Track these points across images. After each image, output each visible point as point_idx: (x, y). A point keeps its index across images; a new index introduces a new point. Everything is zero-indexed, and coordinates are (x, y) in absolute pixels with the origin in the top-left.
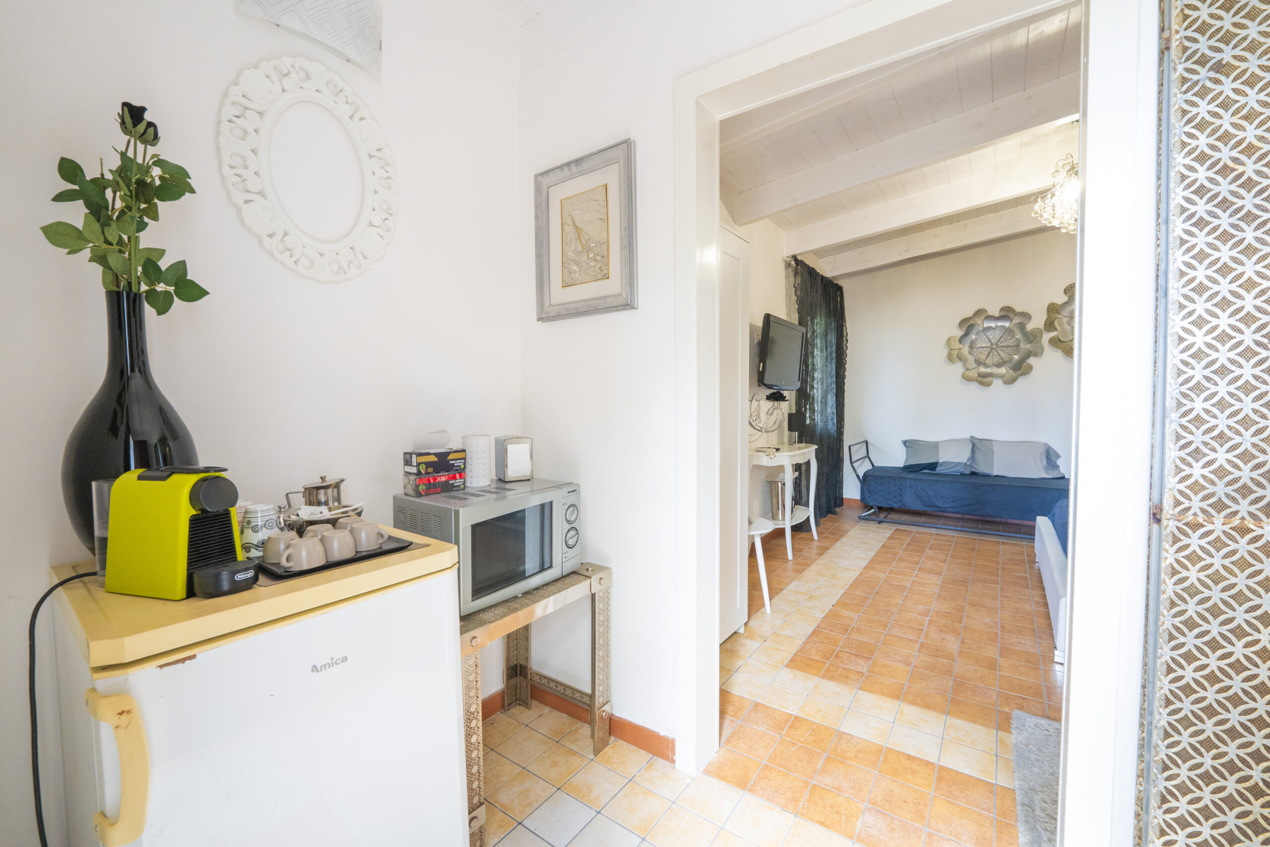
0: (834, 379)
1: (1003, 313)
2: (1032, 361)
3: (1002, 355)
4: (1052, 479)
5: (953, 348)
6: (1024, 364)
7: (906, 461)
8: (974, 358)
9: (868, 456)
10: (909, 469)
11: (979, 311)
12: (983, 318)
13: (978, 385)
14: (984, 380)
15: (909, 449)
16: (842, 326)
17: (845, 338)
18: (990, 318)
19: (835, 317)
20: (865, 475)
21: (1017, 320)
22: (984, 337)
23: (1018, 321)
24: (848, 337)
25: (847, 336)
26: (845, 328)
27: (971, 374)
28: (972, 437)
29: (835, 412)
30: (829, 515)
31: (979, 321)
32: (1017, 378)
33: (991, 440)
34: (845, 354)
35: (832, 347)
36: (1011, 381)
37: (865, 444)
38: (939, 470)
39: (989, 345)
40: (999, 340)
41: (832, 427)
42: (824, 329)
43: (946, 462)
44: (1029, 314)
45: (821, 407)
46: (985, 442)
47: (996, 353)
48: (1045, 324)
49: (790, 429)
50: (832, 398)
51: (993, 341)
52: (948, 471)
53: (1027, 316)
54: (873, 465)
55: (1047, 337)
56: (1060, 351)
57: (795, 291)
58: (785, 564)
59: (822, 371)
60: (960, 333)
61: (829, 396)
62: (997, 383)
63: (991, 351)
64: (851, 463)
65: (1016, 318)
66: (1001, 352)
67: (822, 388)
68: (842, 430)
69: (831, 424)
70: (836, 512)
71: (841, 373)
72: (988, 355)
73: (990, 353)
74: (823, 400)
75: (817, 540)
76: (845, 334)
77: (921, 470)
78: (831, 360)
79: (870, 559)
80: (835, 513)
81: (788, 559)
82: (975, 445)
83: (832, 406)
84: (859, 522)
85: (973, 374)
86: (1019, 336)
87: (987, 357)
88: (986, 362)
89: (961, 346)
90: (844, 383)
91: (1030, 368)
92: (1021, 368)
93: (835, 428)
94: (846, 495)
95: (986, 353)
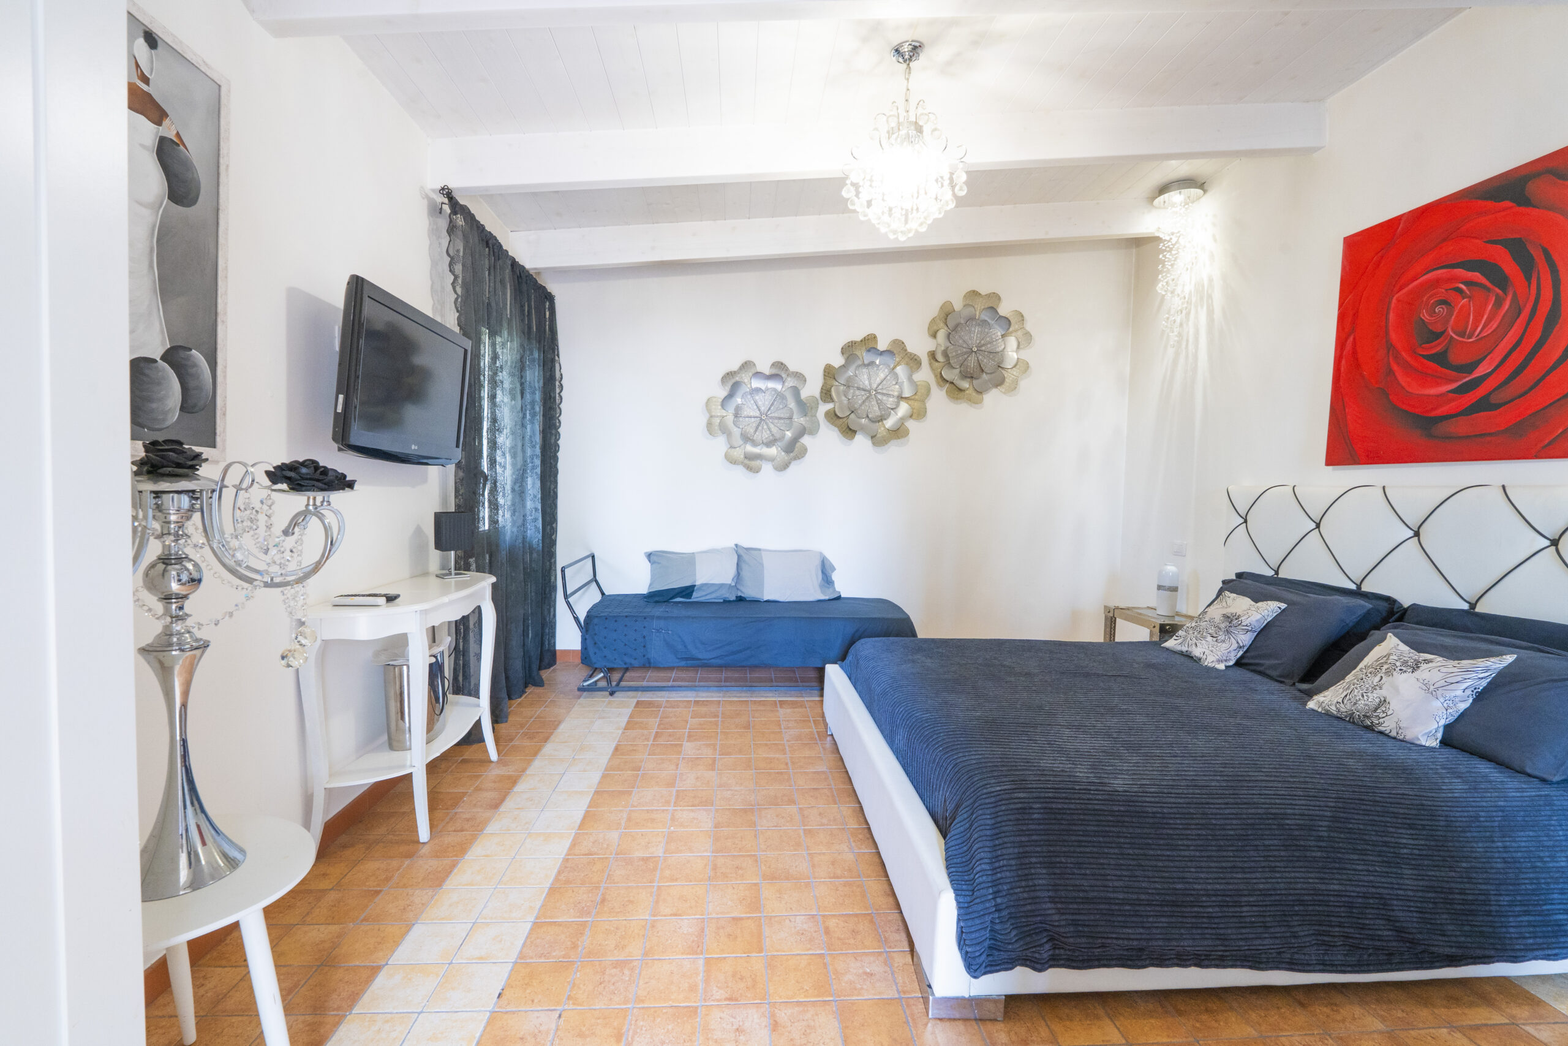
0: (538, 451)
1: (774, 371)
2: (806, 440)
3: (772, 430)
4: (829, 600)
5: (713, 414)
6: (798, 445)
7: (650, 586)
8: (740, 430)
9: (595, 579)
10: (657, 597)
11: (746, 363)
12: (751, 374)
13: (744, 470)
14: (751, 463)
15: (654, 565)
16: (553, 361)
17: (557, 383)
18: (758, 374)
19: (539, 342)
20: (589, 616)
21: (790, 382)
22: (752, 402)
23: (791, 384)
24: (562, 382)
25: (561, 378)
26: (557, 366)
27: (735, 453)
28: (736, 545)
29: (539, 507)
30: (530, 689)
31: (745, 377)
32: (790, 463)
33: (760, 550)
34: (558, 411)
35: (534, 393)
36: (783, 467)
37: (590, 559)
38: (696, 596)
39: (757, 414)
40: (769, 409)
41: (534, 534)
42: (518, 357)
43: (706, 584)
44: (804, 376)
45: (513, 499)
46: (753, 552)
47: (765, 427)
48: (821, 392)
49: (439, 545)
50: (534, 484)
51: (762, 409)
52: (708, 597)
53: (800, 377)
54: (603, 594)
55: (824, 408)
56: (836, 429)
57: (450, 265)
58: (407, 862)
59: (513, 433)
60: (723, 393)
61: (530, 481)
62: (767, 468)
63: (760, 423)
64: (566, 597)
65: (789, 379)
66: (772, 426)
67: (514, 465)
68: (553, 537)
69: (533, 528)
70: (542, 680)
71: (553, 441)
72: (757, 428)
73: (758, 425)
74: (517, 488)
75: (497, 762)
76: (558, 376)
77: (671, 598)
78: (533, 415)
79: (593, 790)
80: (539, 683)
81: (418, 842)
82: (743, 557)
83: (535, 496)
84: (579, 697)
85: (738, 453)
86: (792, 404)
87: (756, 431)
88: (755, 438)
89: (724, 413)
90: (556, 459)
91: (804, 451)
92: (794, 450)
93: (540, 536)
94: (560, 646)
95: (754, 425)
